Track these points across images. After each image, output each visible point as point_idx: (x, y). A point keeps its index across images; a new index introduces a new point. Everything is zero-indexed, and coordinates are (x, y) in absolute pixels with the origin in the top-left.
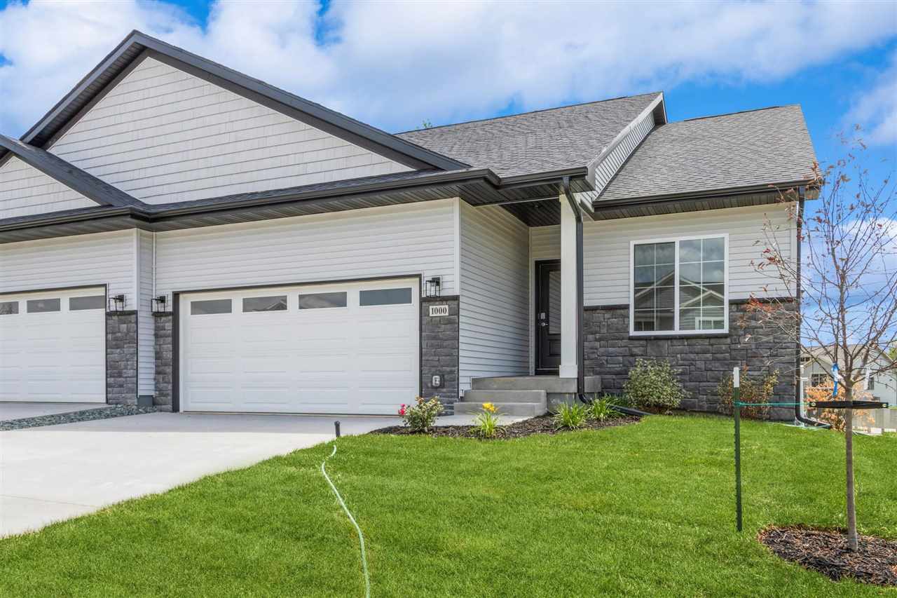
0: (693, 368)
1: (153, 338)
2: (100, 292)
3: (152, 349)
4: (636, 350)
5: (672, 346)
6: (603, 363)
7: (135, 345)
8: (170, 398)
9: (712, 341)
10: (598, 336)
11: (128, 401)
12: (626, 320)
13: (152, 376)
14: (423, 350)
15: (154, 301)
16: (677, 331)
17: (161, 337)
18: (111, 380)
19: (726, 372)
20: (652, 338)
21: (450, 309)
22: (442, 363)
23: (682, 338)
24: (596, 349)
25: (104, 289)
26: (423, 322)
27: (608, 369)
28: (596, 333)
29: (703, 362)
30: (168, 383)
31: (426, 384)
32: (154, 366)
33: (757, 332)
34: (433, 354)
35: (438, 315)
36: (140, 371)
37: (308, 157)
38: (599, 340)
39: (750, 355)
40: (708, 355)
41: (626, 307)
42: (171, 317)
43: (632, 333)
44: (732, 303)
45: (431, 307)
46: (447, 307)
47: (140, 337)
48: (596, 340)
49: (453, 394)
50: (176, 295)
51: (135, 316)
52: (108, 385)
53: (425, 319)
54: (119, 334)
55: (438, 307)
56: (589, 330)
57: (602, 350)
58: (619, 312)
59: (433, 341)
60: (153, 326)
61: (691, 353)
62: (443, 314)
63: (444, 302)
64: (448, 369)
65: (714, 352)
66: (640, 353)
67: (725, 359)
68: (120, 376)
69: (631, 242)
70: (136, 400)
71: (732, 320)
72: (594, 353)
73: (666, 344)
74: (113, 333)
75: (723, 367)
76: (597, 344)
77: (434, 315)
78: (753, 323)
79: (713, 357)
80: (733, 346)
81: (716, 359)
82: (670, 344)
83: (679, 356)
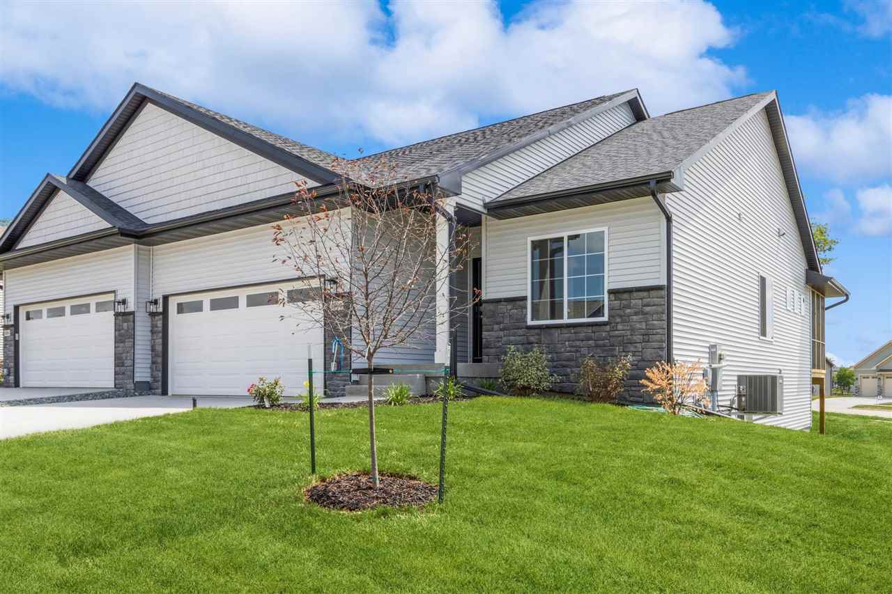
0: (578, 354)
1: (150, 334)
2: (110, 297)
3: (149, 343)
4: (532, 339)
5: (561, 334)
6: (506, 351)
7: (132, 340)
8: (160, 383)
9: (594, 329)
10: (502, 326)
11: (128, 386)
12: (524, 310)
13: (149, 366)
15: (148, 304)
16: (566, 320)
17: (155, 333)
18: (118, 369)
19: (606, 359)
20: (544, 327)
23: (569, 326)
24: (501, 338)
25: (113, 295)
26: (326, 316)
28: (500, 323)
29: (587, 349)
30: (159, 371)
32: (150, 357)
33: (632, 319)
35: (336, 309)
36: (136, 361)
37: (251, 179)
38: (503, 330)
39: (626, 341)
40: (591, 342)
41: (524, 298)
42: (161, 317)
43: (530, 322)
44: (611, 292)
45: (331, 303)
46: (342, 302)
47: (137, 333)
48: (501, 330)
50: (166, 298)
51: (132, 316)
52: (116, 373)
53: (328, 313)
54: (122, 331)
55: (336, 302)
56: (494, 321)
57: (504, 339)
58: (518, 303)
60: (149, 324)
61: (577, 340)
62: (340, 308)
65: (596, 339)
66: (535, 341)
67: (605, 346)
68: (123, 366)
69: (529, 238)
70: (133, 385)
71: (610, 309)
72: (499, 341)
73: (556, 333)
74: (119, 330)
75: (603, 353)
76: (501, 333)
78: (628, 311)
79: (595, 343)
80: (612, 333)
81: (597, 346)
82: (559, 331)
83: (567, 343)
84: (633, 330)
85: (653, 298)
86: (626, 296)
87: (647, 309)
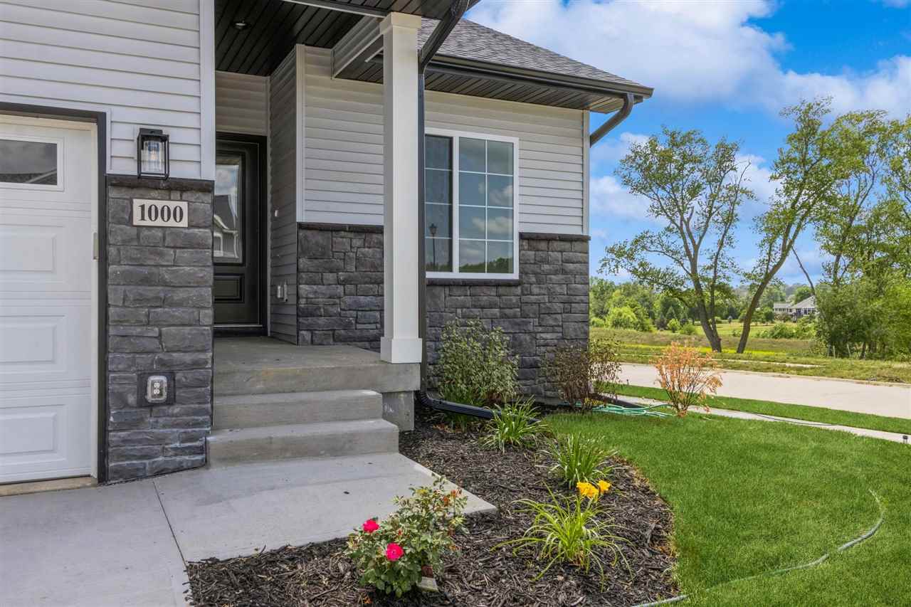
5: (450, 296)
6: (350, 322)
9: (501, 290)
10: (342, 275)
14: (112, 310)
16: (456, 274)
19: (516, 336)
21: (191, 212)
22: (170, 344)
23: (461, 284)
24: (339, 298)
26: (111, 239)
27: (358, 333)
28: (338, 270)
29: (490, 320)
31: (121, 398)
33: (550, 279)
34: (144, 319)
35: (159, 222)
38: (343, 283)
39: (543, 311)
40: (495, 311)
44: (522, 236)
45: (137, 203)
46: (184, 205)
48: (339, 283)
49: (201, 418)
53: (118, 233)
55: (160, 204)
56: (327, 266)
57: (348, 300)
59: (141, 289)
61: (475, 307)
62: (172, 223)
63: (177, 194)
64: (188, 358)
65: (502, 306)
67: (515, 317)
71: (523, 262)
72: (335, 304)
73: (443, 292)
75: (512, 328)
76: (340, 290)
77: (148, 222)
78: (546, 267)
79: (500, 312)
80: (525, 298)
81: (504, 316)
82: (447, 292)
83: (459, 311)
84: (551, 294)
85: (575, 252)
86: (543, 245)
87: (571, 266)
